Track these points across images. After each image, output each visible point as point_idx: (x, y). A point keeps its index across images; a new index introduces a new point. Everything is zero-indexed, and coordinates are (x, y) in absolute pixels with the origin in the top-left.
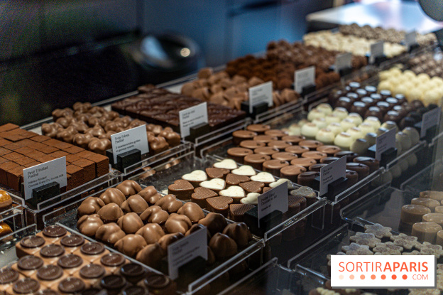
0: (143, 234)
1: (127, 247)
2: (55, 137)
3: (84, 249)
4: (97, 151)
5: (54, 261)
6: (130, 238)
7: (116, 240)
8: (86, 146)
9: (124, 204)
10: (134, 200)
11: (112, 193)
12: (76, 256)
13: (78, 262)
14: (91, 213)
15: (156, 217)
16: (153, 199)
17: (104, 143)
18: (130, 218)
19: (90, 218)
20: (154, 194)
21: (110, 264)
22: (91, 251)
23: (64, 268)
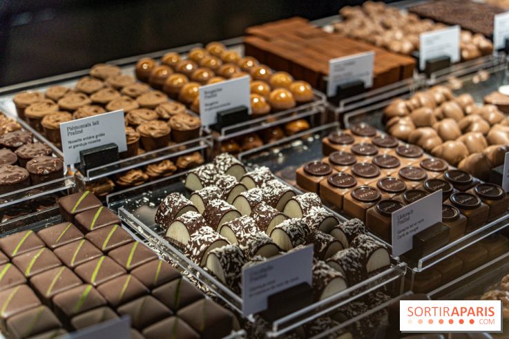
0: (465, 142)
1: (448, 154)
2: (349, 36)
3: (400, 151)
4: (400, 53)
5: (367, 160)
6: (451, 145)
7: (433, 147)
8: (386, 48)
9: (438, 111)
10: (449, 107)
11: (423, 97)
12: (393, 157)
13: (394, 163)
14: (402, 116)
15: (476, 127)
16: (469, 109)
17: (407, 46)
18: (447, 125)
19: (402, 121)
20: (470, 104)
21: (431, 169)
22: (408, 153)
23: (381, 167)
